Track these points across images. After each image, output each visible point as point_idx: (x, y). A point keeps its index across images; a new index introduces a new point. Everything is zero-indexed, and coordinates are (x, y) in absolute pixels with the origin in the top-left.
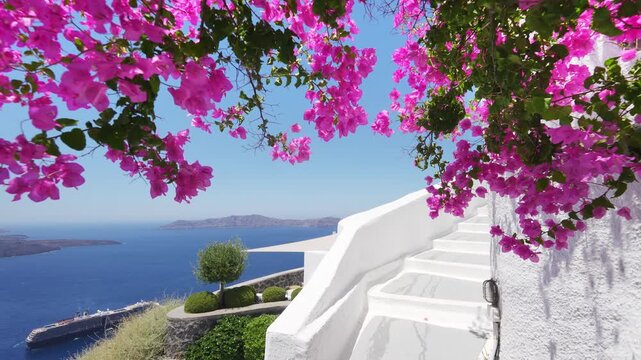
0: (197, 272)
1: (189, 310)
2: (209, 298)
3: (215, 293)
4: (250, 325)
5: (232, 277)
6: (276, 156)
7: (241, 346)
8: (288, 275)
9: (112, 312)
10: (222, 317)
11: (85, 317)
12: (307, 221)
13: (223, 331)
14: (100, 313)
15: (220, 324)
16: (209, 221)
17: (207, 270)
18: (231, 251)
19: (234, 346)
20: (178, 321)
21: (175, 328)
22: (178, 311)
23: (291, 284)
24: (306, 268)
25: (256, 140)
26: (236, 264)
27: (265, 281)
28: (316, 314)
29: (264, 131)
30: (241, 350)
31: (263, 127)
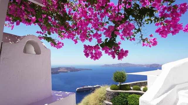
0: (113, 79)
1: (111, 89)
2: (117, 86)
3: (118, 85)
4: (130, 96)
5: (123, 81)
6: (144, 45)
7: (127, 102)
8: (140, 83)
9: (91, 87)
10: (121, 92)
11: (86, 87)
12: (146, 65)
13: (121, 96)
14: (89, 87)
15: (120, 94)
16: (113, 65)
17: (116, 78)
18: (122, 73)
19: (125, 102)
20: (109, 91)
21: (108, 93)
22: (109, 89)
23: (142, 86)
24: (148, 81)
25: (139, 41)
26: (124, 78)
27: (133, 84)
28: (157, 96)
29: (142, 38)
30: (127, 103)
31: (141, 37)
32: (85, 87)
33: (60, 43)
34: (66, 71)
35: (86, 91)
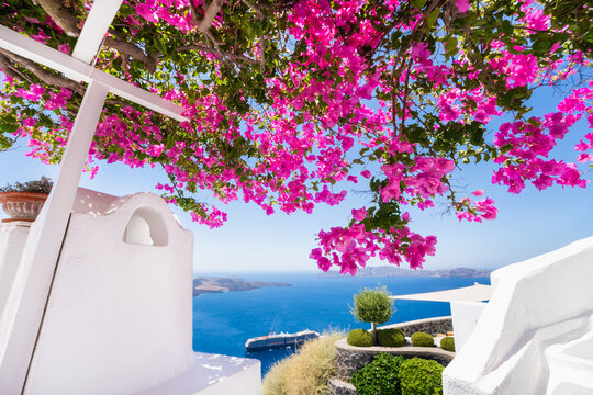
0: (355, 312)
1: (352, 344)
2: (366, 335)
3: (369, 331)
4: (406, 364)
5: (382, 319)
7: (398, 383)
8: (431, 323)
9: (289, 335)
10: (378, 353)
11: (274, 336)
12: (438, 271)
13: (380, 366)
14: (283, 335)
15: (377, 359)
17: (362, 311)
18: (380, 297)
19: (392, 381)
20: (344, 350)
21: (341, 357)
22: (342, 342)
26: (384, 309)
28: (492, 366)
29: (453, 200)
30: (398, 386)
31: (452, 197)
32: (270, 336)
33: (218, 213)
34: (218, 288)
35: (273, 347)
